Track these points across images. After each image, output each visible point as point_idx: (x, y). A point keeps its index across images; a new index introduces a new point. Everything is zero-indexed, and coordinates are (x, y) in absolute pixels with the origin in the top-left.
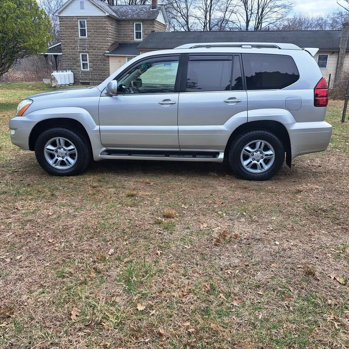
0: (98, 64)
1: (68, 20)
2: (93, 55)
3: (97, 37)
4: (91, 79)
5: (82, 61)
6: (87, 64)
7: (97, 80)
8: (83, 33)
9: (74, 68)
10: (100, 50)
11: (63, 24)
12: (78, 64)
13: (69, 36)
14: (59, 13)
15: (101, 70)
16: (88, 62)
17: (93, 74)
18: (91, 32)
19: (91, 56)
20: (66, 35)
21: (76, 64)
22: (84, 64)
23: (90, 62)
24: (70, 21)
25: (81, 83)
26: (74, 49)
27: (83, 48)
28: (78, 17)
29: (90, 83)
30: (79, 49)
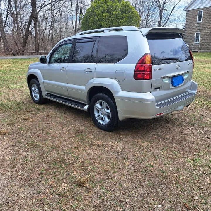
0: (206, 38)
1: (191, 12)
2: (203, 33)
3: (209, 20)
4: (199, 49)
5: (196, 37)
6: (199, 39)
7: (203, 49)
8: (200, 19)
9: (190, 42)
10: (209, 29)
11: (188, 15)
12: (193, 39)
13: (190, 22)
14: (187, 9)
15: (207, 42)
16: (199, 38)
17: (201, 45)
18: (205, 18)
19: (202, 34)
20: (189, 22)
21: (191, 40)
22: (197, 39)
23: (201, 38)
24: (193, 13)
25: (193, 51)
26: (192, 30)
27: (198, 29)
28: (198, 9)
29: (198, 52)
30: (195, 30)
